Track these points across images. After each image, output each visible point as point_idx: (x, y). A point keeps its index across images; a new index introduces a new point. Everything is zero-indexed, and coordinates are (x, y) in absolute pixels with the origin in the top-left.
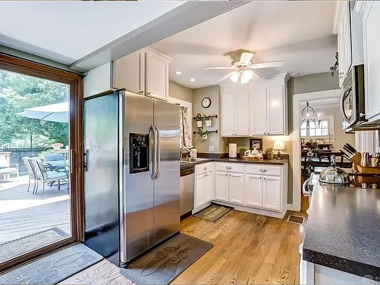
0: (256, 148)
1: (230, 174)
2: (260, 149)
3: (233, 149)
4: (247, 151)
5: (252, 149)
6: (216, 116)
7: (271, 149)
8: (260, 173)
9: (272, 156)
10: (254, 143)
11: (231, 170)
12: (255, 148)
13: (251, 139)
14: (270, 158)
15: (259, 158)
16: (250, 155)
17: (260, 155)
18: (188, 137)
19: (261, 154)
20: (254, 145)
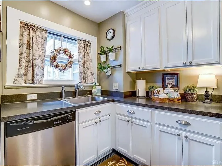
0: (171, 85)
1: (133, 120)
2: (176, 87)
3: (141, 86)
4: (158, 89)
5: (164, 86)
6: (120, 48)
7: (194, 87)
8: (178, 126)
9: (195, 97)
10: (168, 79)
11: (133, 116)
12: (169, 86)
13: (164, 74)
14: (192, 99)
15: (176, 100)
16: (162, 95)
17: (176, 95)
18: (91, 73)
19: (178, 93)
20: (167, 82)
